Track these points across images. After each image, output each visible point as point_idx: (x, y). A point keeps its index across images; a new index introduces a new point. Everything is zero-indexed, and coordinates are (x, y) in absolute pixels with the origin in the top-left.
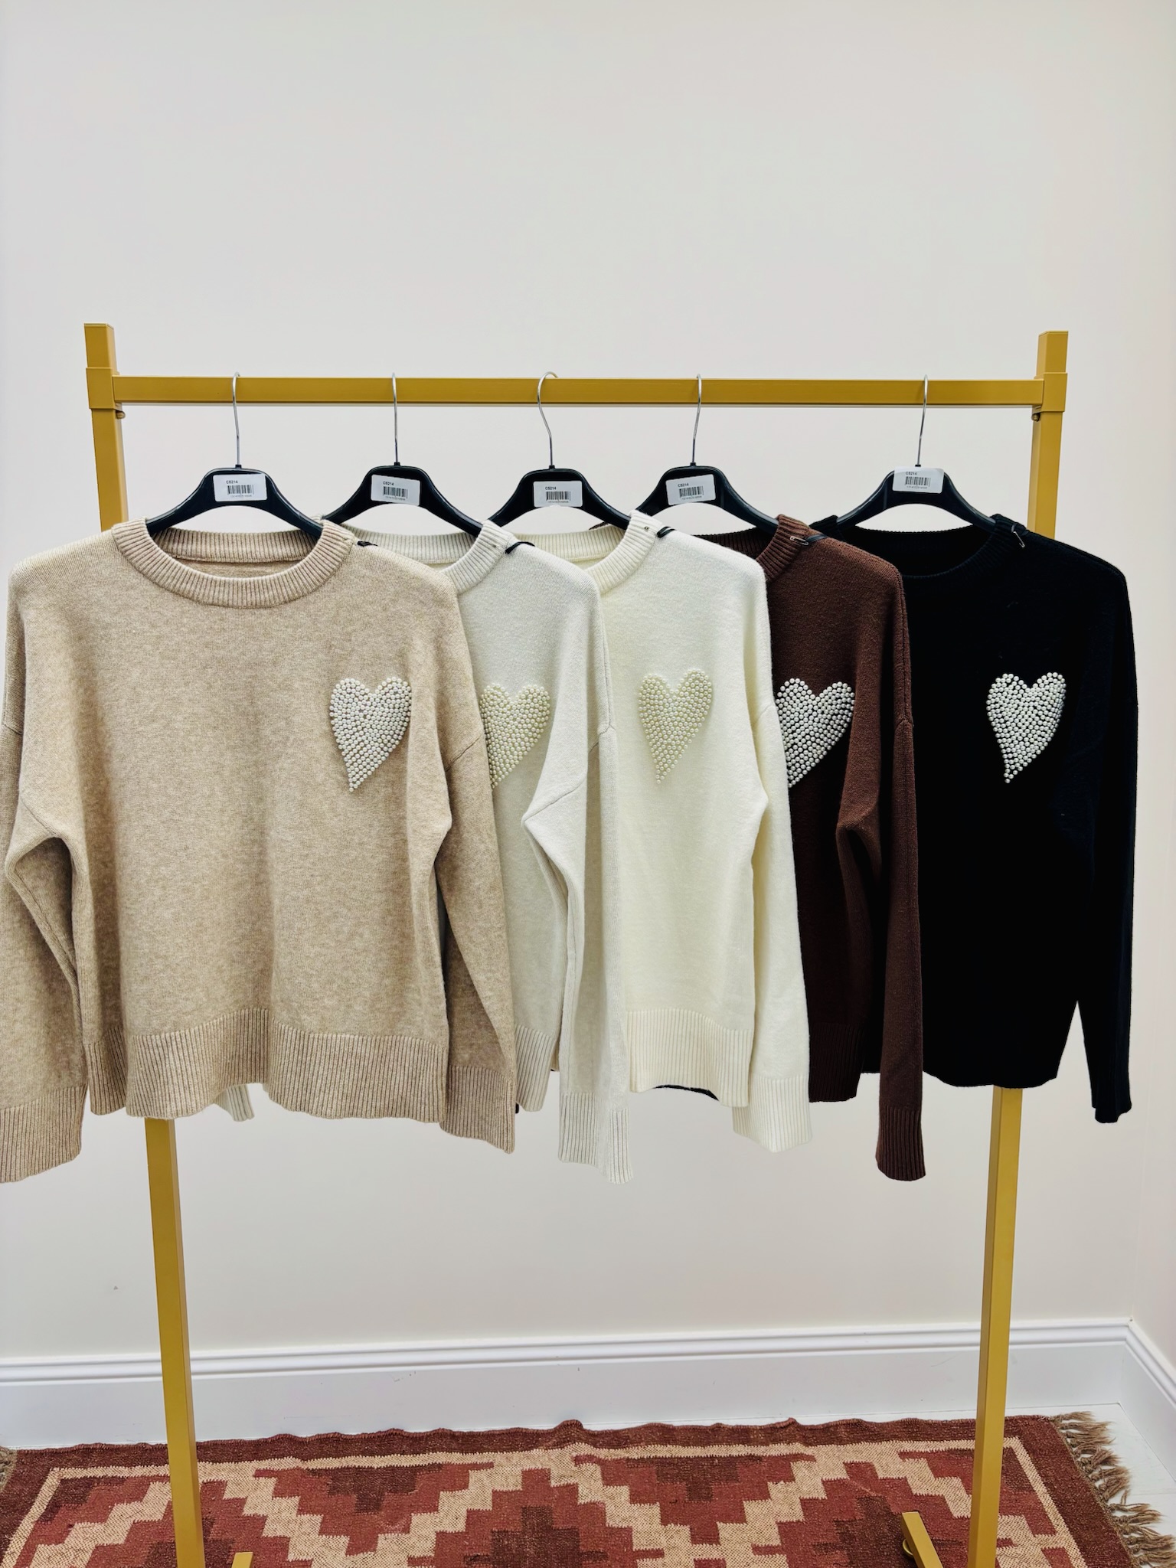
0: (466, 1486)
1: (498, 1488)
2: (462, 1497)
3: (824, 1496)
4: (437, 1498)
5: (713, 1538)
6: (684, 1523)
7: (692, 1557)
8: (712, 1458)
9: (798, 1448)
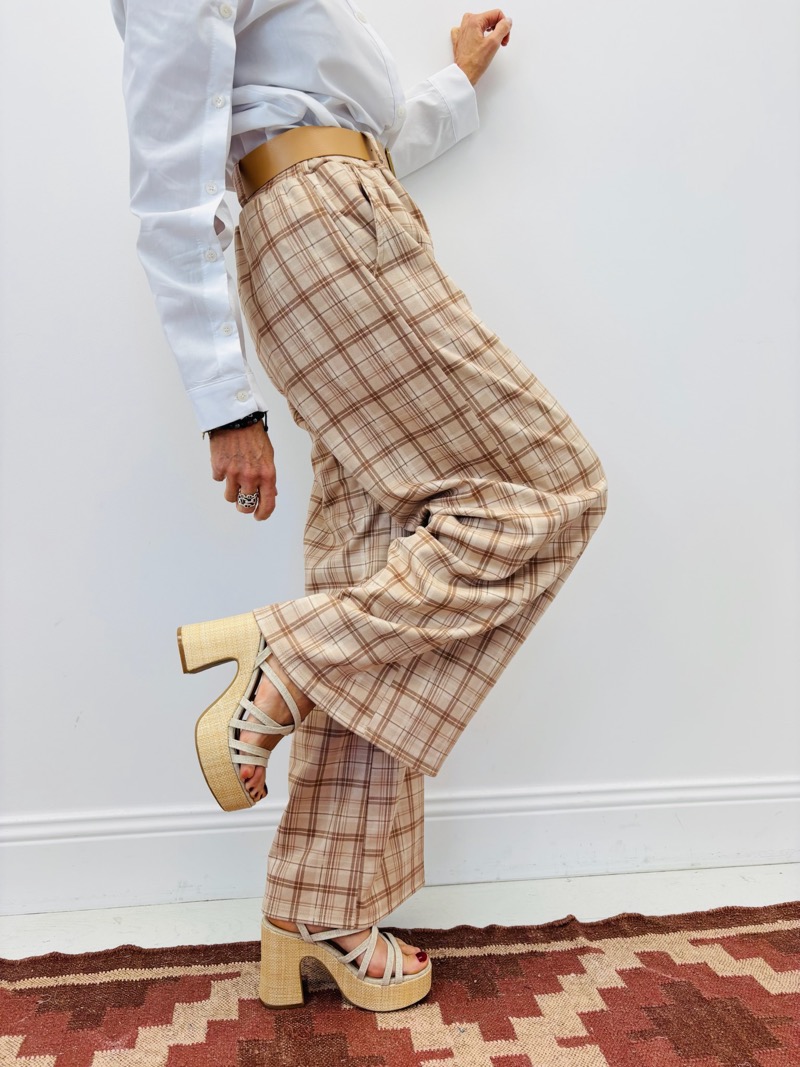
0: (207, 996)
1: (245, 996)
2: (203, 1008)
3: (623, 985)
4: (170, 1010)
5: (508, 1033)
6: (470, 1021)
7: (488, 1056)
8: (490, 956)
9: (582, 941)
